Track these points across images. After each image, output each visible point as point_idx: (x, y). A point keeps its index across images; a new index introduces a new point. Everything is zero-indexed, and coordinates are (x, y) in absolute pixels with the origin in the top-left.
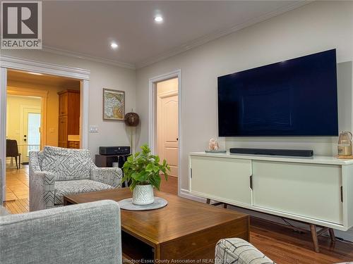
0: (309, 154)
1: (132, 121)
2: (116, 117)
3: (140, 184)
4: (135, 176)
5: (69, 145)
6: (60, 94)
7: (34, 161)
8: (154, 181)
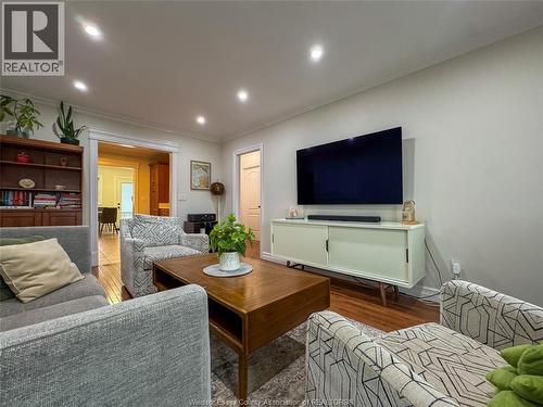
0: (376, 220)
1: (218, 190)
2: (203, 187)
3: (227, 251)
4: (220, 244)
5: (160, 213)
6: (151, 166)
7: (125, 228)
8: (239, 249)
